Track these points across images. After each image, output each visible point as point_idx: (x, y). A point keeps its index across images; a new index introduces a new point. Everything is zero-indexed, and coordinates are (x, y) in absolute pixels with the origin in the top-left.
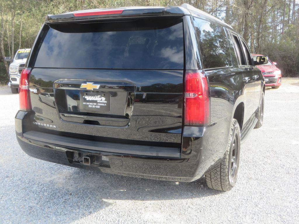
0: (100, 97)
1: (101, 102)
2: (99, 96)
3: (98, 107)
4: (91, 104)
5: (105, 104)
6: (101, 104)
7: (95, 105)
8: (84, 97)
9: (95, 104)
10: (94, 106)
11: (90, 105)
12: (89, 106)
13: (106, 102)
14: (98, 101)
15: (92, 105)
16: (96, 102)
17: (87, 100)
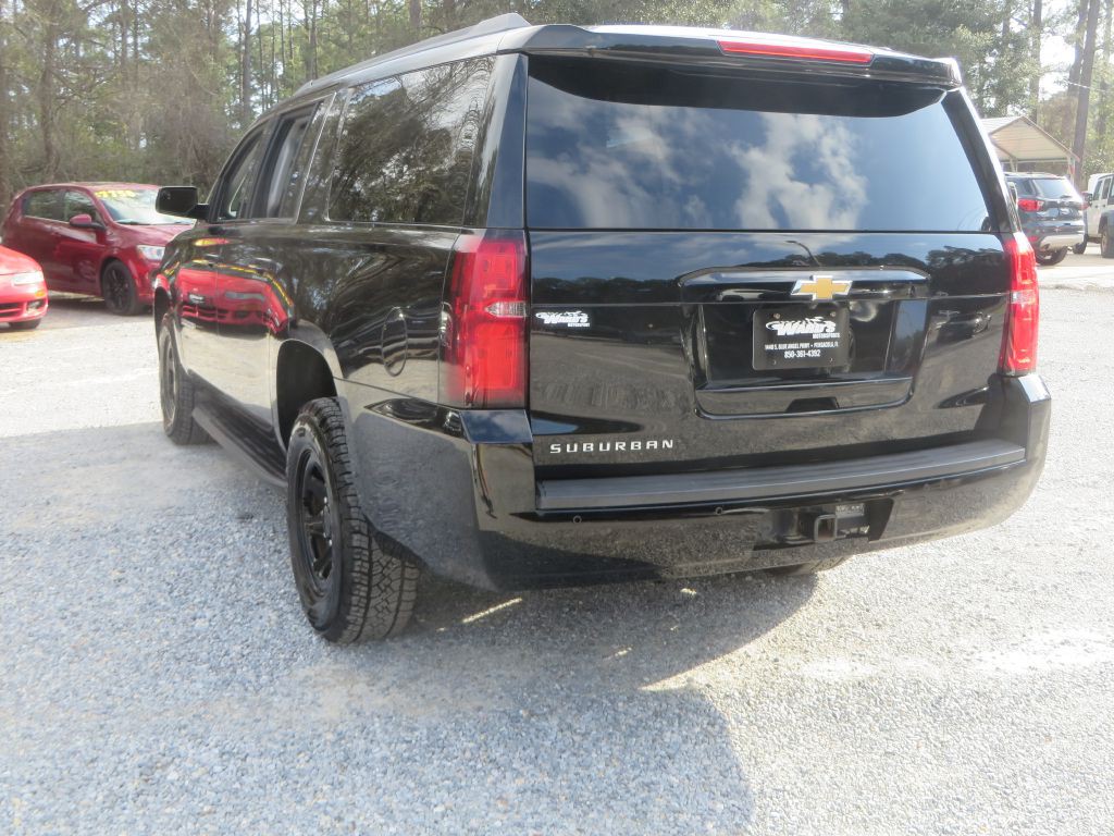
0: (822, 322)
1: (824, 336)
2: (817, 319)
3: (815, 354)
4: (791, 346)
5: (836, 343)
6: (823, 345)
7: (807, 350)
8: (770, 326)
9: (806, 345)
10: (801, 354)
11: (791, 352)
12: (786, 353)
13: (838, 335)
14: (814, 337)
15: (795, 350)
16: (807, 338)
17: (779, 334)
